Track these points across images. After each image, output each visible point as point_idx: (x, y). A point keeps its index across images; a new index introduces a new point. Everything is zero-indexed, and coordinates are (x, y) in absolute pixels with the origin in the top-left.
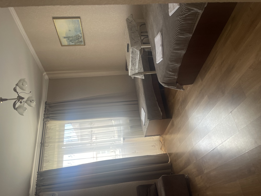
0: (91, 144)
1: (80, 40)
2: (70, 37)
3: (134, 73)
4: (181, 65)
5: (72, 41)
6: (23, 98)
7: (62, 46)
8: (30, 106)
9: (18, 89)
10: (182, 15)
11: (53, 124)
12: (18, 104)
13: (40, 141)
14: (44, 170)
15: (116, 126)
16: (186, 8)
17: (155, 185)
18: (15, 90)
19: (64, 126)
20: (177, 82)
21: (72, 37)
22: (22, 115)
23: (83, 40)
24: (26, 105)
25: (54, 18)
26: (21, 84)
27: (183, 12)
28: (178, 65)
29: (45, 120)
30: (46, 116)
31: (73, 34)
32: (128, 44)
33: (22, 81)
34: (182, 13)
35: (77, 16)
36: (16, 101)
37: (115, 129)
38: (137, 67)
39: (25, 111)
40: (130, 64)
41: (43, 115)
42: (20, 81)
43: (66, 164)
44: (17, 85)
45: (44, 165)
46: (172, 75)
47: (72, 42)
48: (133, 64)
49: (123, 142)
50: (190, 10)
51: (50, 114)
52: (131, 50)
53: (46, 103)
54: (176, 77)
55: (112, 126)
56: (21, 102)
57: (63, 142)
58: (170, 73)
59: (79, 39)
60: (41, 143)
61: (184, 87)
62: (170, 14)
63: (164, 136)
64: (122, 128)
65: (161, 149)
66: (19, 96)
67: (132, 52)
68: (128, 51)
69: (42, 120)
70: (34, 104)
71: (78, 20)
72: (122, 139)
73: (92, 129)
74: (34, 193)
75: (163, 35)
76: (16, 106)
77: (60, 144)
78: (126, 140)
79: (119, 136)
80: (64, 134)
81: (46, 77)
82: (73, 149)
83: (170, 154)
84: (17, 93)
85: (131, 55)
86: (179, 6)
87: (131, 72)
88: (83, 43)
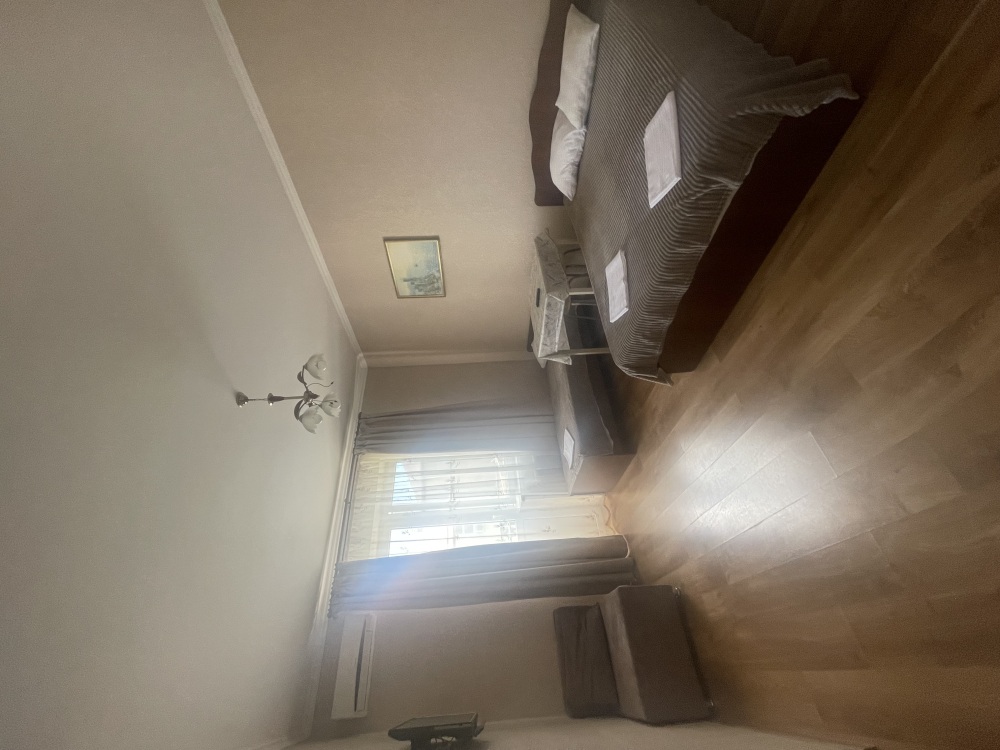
0: (450, 506)
1: (436, 285)
2: (415, 279)
3: (549, 350)
4: (673, 323)
5: (421, 288)
6: (315, 396)
7: (399, 297)
8: (329, 413)
9: (307, 376)
10: (687, 198)
11: (373, 461)
12: (305, 409)
13: (344, 497)
14: (349, 560)
15: (503, 468)
16: (698, 179)
17: (598, 607)
18: (301, 378)
19: (394, 466)
20: (659, 366)
21: (420, 279)
22: (312, 431)
23: (441, 286)
24: (320, 412)
25: (387, 239)
26: (313, 366)
27: (691, 189)
28: (667, 322)
29: (357, 451)
30: (359, 443)
31: (422, 272)
32: (539, 290)
33: (316, 359)
34: (690, 192)
35: (433, 234)
36: (300, 402)
37: (502, 476)
38: (557, 338)
39: (318, 422)
40: (543, 332)
41: (353, 441)
42: (312, 358)
43: (395, 551)
44: (305, 367)
45: (351, 550)
46: (650, 347)
47: (420, 290)
48: (549, 333)
49: (522, 505)
50: (708, 182)
51: (367, 439)
52: (545, 300)
53: (360, 415)
54: (658, 352)
55: (495, 469)
56: (311, 405)
57: (391, 499)
58: (646, 341)
59: (433, 283)
60: (346, 501)
61: (673, 376)
62: (652, 204)
63: (614, 496)
64: (518, 474)
65: (607, 524)
66: (307, 392)
67: (549, 305)
68: (538, 305)
69: (351, 450)
70: (337, 411)
71: (435, 244)
72: (518, 498)
73: (453, 475)
74: (326, 612)
75: (630, 257)
76: (301, 413)
77: (386, 504)
78: (526, 501)
79: (512, 492)
80: (393, 484)
81: (364, 363)
82: (413, 518)
83: (630, 538)
84: (305, 384)
85: (545, 312)
86: (680, 179)
87: (543, 350)
88: (441, 292)
